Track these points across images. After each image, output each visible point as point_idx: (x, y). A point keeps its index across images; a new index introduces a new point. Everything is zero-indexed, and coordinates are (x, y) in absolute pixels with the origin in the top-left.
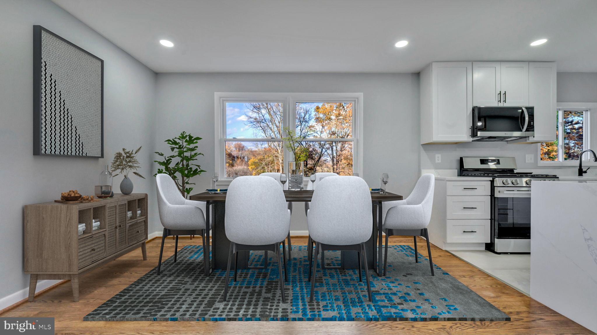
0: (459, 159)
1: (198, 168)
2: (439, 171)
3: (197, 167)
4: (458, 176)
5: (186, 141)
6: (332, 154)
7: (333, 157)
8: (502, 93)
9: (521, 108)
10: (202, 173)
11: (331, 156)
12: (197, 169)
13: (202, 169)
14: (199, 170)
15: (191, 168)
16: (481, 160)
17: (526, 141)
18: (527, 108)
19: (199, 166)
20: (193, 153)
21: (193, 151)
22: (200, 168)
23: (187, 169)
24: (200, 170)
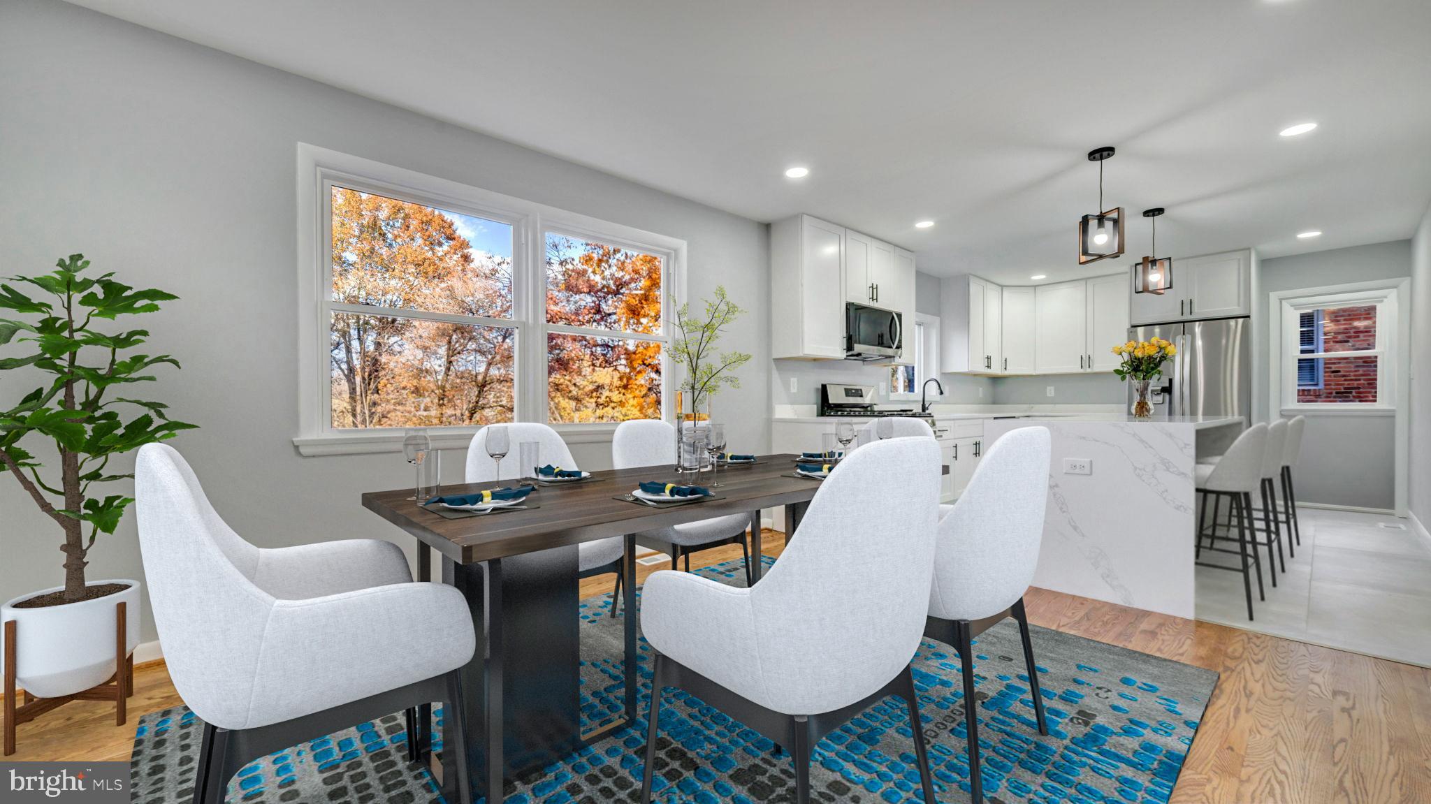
0: (820, 387)
1: (152, 414)
2: (796, 406)
3: (145, 411)
4: (818, 416)
5: (89, 300)
6: (349, 362)
7: (351, 370)
8: (875, 286)
9: (890, 313)
10: (177, 432)
11: (344, 366)
12: (147, 421)
13: (171, 415)
14: (158, 421)
15: (111, 416)
16: (846, 390)
17: (890, 362)
18: (896, 314)
19: (156, 407)
20: (124, 355)
21: (122, 347)
22: (161, 415)
23: (91, 420)
24: (163, 422)
